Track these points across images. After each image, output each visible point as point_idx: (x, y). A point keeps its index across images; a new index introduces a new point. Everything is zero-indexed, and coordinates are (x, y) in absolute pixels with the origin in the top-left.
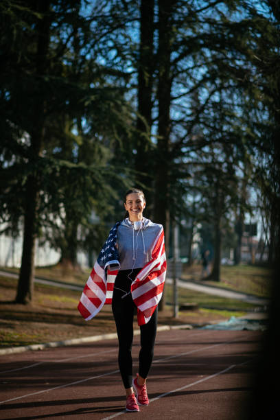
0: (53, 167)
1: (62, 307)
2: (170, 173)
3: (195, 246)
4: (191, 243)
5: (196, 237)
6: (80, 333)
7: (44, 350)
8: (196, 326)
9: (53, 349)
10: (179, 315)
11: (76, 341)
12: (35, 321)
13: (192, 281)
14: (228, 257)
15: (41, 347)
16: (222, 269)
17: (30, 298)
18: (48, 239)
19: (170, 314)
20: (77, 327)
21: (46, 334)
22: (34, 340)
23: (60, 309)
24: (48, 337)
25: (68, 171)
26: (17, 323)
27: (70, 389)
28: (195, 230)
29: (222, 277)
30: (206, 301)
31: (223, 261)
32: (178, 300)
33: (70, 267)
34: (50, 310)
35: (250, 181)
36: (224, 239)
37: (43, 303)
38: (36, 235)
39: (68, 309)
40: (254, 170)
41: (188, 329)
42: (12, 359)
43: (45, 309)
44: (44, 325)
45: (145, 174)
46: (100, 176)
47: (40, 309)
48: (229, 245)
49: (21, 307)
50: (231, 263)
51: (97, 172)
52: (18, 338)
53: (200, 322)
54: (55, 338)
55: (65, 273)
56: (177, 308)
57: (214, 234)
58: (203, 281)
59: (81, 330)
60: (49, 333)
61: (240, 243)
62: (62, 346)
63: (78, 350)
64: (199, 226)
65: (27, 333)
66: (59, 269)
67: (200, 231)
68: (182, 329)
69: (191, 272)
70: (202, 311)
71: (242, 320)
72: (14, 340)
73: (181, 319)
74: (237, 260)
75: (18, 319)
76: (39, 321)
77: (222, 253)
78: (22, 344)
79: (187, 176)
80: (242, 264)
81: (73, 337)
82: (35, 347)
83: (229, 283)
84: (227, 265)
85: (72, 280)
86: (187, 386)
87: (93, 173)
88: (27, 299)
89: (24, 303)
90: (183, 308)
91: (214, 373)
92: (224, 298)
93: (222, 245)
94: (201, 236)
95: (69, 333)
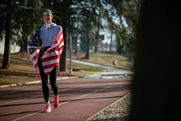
0: (18, 8)
1: (22, 70)
2: (68, 12)
3: (78, 45)
4: (76, 43)
5: (79, 41)
6: (31, 80)
7: (16, 86)
8: (80, 77)
9: (20, 86)
10: (72, 73)
11: (30, 83)
12: (11, 75)
13: (77, 59)
14: (92, 49)
15: (15, 85)
16: (90, 54)
17: (8, 66)
18: (15, 41)
19: (69, 73)
20: (30, 78)
21: (16, 80)
22: (12, 83)
23: (21, 70)
24: (18, 81)
25: (25, 11)
26: (4, 76)
27: (31, 99)
28: (78, 38)
29: (90, 58)
30: (83, 67)
31: (90, 51)
32: (72, 67)
33: (25, 54)
34: (17, 71)
35: (102, 15)
36: (91, 41)
37: (14, 68)
38: (10, 39)
39: (25, 71)
40: (104, 11)
41: (76, 78)
42: (3, 89)
43: (15, 71)
44: (15, 77)
45: (58, 12)
46: (39, 13)
47: (13, 71)
48: (93, 44)
49: (5, 70)
50: (93, 52)
51: (37, 11)
52: (5, 82)
53: (81, 75)
54: (21, 82)
55: (22, 56)
56: (72, 70)
57: (86, 40)
58: (82, 59)
59: (32, 79)
60: (18, 80)
61: (97, 43)
62: (24, 85)
63: (31, 86)
64: (80, 36)
65: (9, 80)
66: (20, 54)
67: (80, 38)
68: (74, 78)
69: (77, 56)
70: (82, 71)
71: (99, 75)
72: (3, 82)
73: (73, 74)
74: (96, 51)
75: (4, 74)
76: (13, 75)
77: (90, 48)
78: (7, 84)
79: (76, 13)
80: (98, 52)
81: (28, 81)
82: (13, 85)
83: (93, 60)
84: (92, 53)
85: (25, 59)
86: (79, 98)
87: (35, 12)
88: (7, 66)
89: (6, 68)
90: (74, 70)
91: (90, 93)
92: (91, 66)
93: (90, 44)
94: (81, 40)
95: (26, 80)
